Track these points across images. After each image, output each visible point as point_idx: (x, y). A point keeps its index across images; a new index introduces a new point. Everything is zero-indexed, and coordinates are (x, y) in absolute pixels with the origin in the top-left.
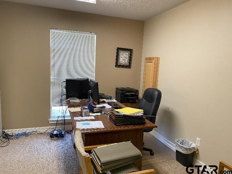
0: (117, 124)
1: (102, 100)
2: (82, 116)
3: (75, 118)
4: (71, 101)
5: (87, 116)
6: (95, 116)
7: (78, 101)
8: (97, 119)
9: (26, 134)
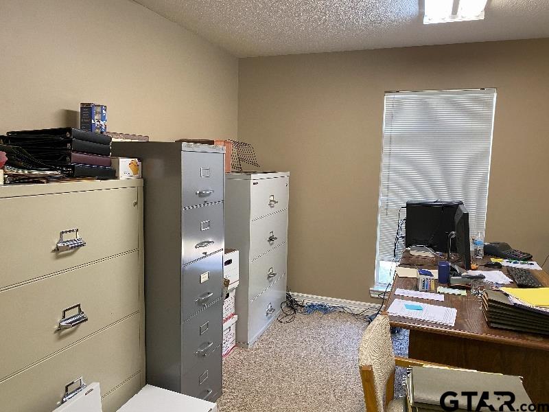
0: (492, 325)
1: (493, 260)
2: (417, 289)
3: (399, 291)
4: (412, 253)
5: (426, 291)
6: (447, 295)
7: (429, 254)
8: (449, 301)
9: (324, 309)
